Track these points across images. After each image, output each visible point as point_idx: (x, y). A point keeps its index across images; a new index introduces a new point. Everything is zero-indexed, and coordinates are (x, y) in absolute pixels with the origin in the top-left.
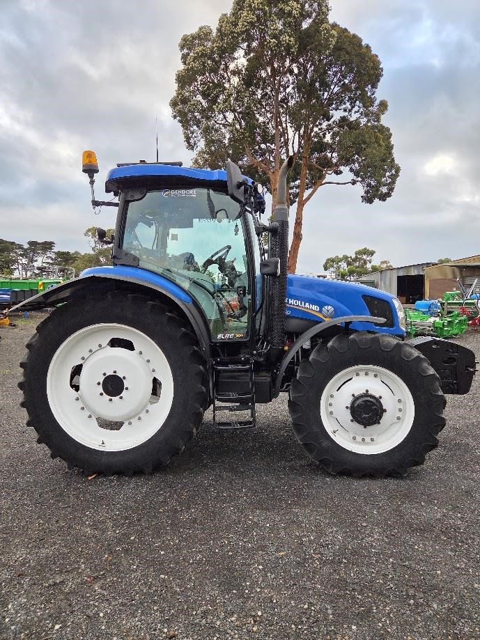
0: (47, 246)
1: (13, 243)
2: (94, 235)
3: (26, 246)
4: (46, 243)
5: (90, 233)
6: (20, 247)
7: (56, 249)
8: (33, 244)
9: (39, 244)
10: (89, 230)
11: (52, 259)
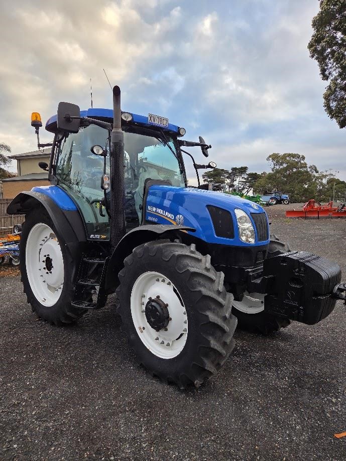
0: (243, 170)
1: (223, 170)
2: (273, 159)
3: (230, 171)
4: (242, 168)
5: (271, 159)
6: (227, 172)
7: (248, 172)
8: (234, 169)
9: (238, 169)
10: (270, 156)
11: (245, 179)
